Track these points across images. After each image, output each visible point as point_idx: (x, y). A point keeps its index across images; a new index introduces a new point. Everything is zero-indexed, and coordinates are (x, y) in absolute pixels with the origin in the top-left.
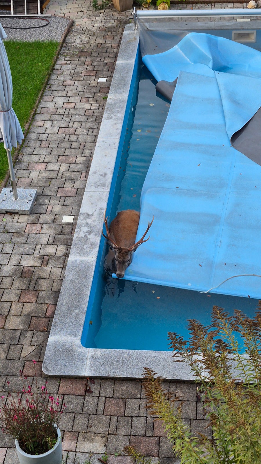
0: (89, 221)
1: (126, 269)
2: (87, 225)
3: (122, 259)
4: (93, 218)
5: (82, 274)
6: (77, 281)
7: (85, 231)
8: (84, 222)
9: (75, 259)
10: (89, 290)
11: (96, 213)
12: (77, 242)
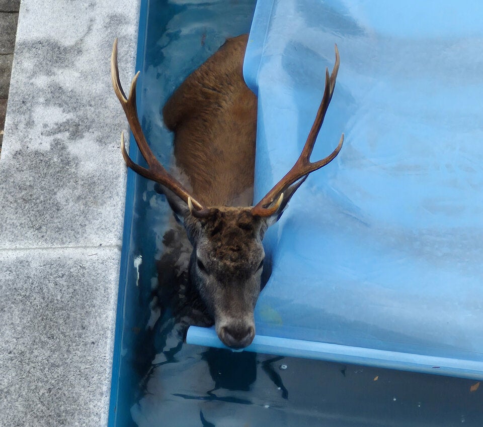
0: (67, 78)
1: (254, 304)
2: (57, 95)
3: (232, 260)
4: (82, 62)
5: (61, 321)
6: (42, 354)
7: (52, 126)
8: (42, 81)
9: (21, 254)
10: (102, 394)
11: (93, 42)
12: (18, 177)
